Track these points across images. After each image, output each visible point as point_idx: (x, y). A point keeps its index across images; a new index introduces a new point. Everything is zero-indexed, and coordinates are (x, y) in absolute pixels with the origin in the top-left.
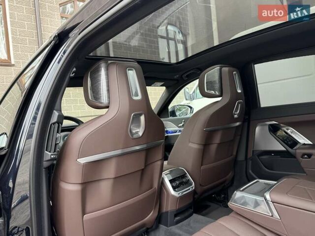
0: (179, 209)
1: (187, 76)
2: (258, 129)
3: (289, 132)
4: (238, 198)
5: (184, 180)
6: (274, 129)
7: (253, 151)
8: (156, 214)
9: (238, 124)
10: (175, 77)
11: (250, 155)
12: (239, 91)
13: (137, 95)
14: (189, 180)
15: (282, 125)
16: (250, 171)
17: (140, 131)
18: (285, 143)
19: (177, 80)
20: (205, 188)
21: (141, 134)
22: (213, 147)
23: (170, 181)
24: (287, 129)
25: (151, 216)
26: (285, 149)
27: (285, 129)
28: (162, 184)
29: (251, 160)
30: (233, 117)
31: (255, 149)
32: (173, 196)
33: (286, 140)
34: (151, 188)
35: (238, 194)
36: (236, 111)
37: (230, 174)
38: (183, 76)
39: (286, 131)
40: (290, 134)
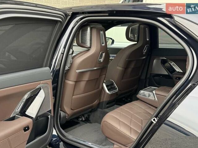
0: (109, 101)
2: (155, 61)
3: (172, 64)
4: (142, 93)
5: (113, 86)
6: (164, 62)
7: (151, 74)
8: (98, 102)
9: (144, 57)
12: (148, 40)
13: (103, 43)
14: (115, 87)
15: (169, 60)
17: (102, 60)
18: (168, 70)
20: (123, 92)
21: (102, 61)
22: (130, 70)
23: (106, 86)
24: (171, 63)
25: (96, 102)
26: (168, 74)
27: (170, 62)
28: (103, 88)
29: (149, 79)
30: (143, 54)
32: (107, 93)
33: (169, 69)
34: (98, 88)
35: (142, 92)
36: (144, 51)
37: (136, 86)
39: (170, 63)
40: (172, 65)
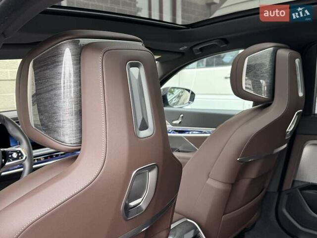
1: (201, 49)
7: (294, 181)
9: (285, 146)
10: (181, 49)
11: (287, 186)
16: (284, 211)
17: (141, 202)
19: (182, 53)
29: (288, 194)
31: (296, 179)
38: (195, 49)
